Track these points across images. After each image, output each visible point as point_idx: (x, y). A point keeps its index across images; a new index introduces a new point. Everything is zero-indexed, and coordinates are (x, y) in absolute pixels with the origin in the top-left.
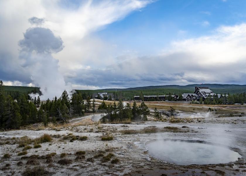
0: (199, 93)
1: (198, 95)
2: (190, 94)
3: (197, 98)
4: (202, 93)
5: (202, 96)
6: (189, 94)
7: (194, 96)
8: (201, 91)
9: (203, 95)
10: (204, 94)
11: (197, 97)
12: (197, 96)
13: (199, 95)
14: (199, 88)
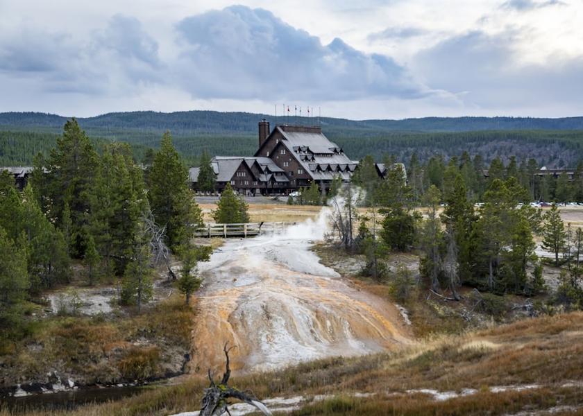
0: (283, 152)
1: (279, 165)
2: (250, 160)
3: (278, 179)
4: (297, 156)
5: (301, 167)
6: (246, 158)
7: (263, 168)
8: (293, 142)
9: (305, 165)
10: (306, 159)
11: (277, 173)
12: (274, 168)
13: (286, 165)
14: (283, 128)
